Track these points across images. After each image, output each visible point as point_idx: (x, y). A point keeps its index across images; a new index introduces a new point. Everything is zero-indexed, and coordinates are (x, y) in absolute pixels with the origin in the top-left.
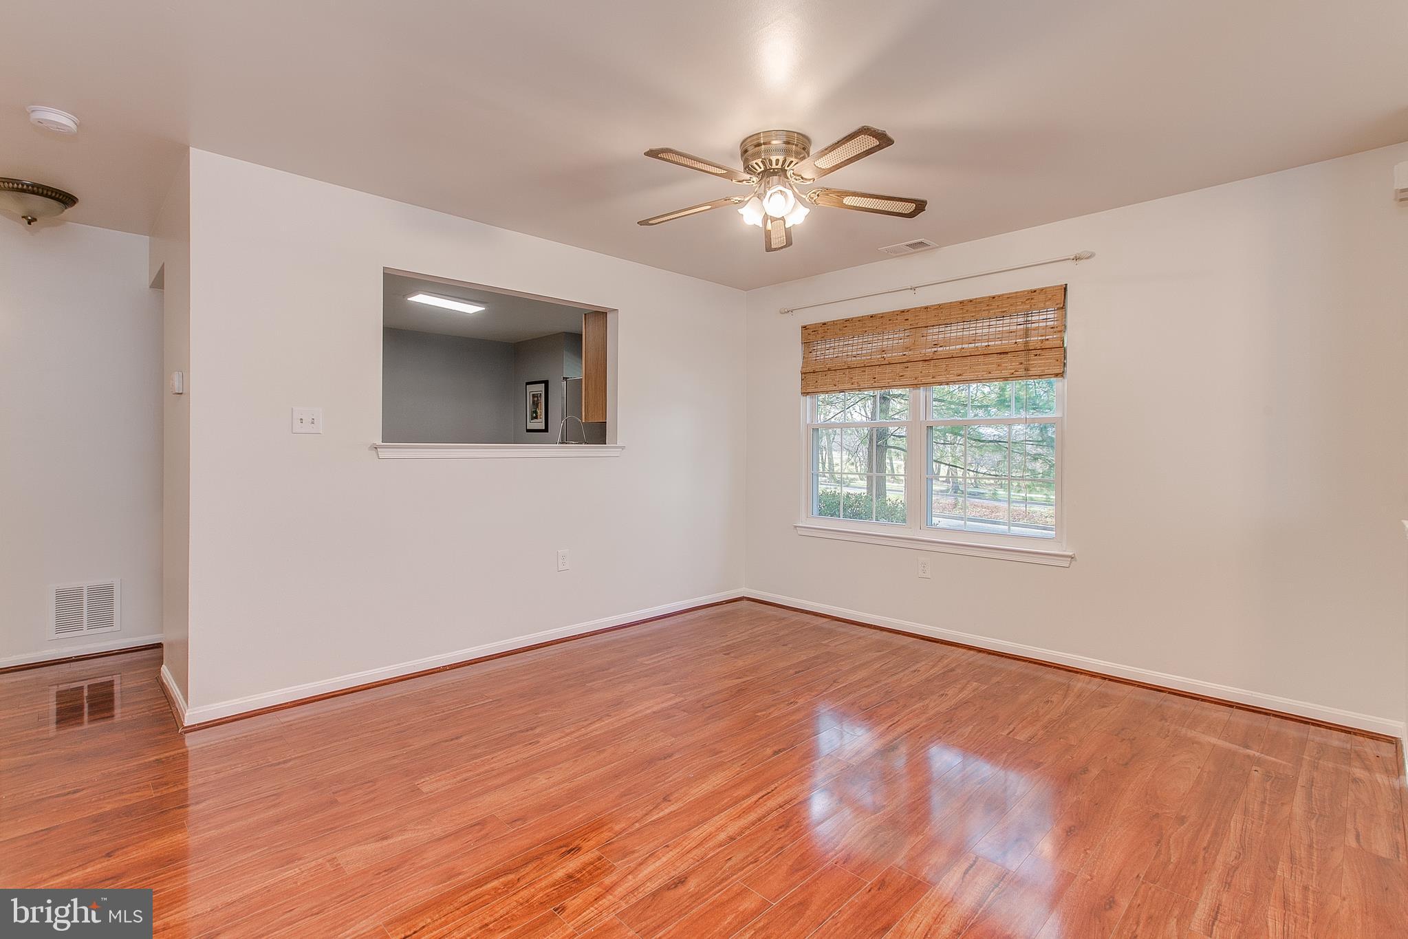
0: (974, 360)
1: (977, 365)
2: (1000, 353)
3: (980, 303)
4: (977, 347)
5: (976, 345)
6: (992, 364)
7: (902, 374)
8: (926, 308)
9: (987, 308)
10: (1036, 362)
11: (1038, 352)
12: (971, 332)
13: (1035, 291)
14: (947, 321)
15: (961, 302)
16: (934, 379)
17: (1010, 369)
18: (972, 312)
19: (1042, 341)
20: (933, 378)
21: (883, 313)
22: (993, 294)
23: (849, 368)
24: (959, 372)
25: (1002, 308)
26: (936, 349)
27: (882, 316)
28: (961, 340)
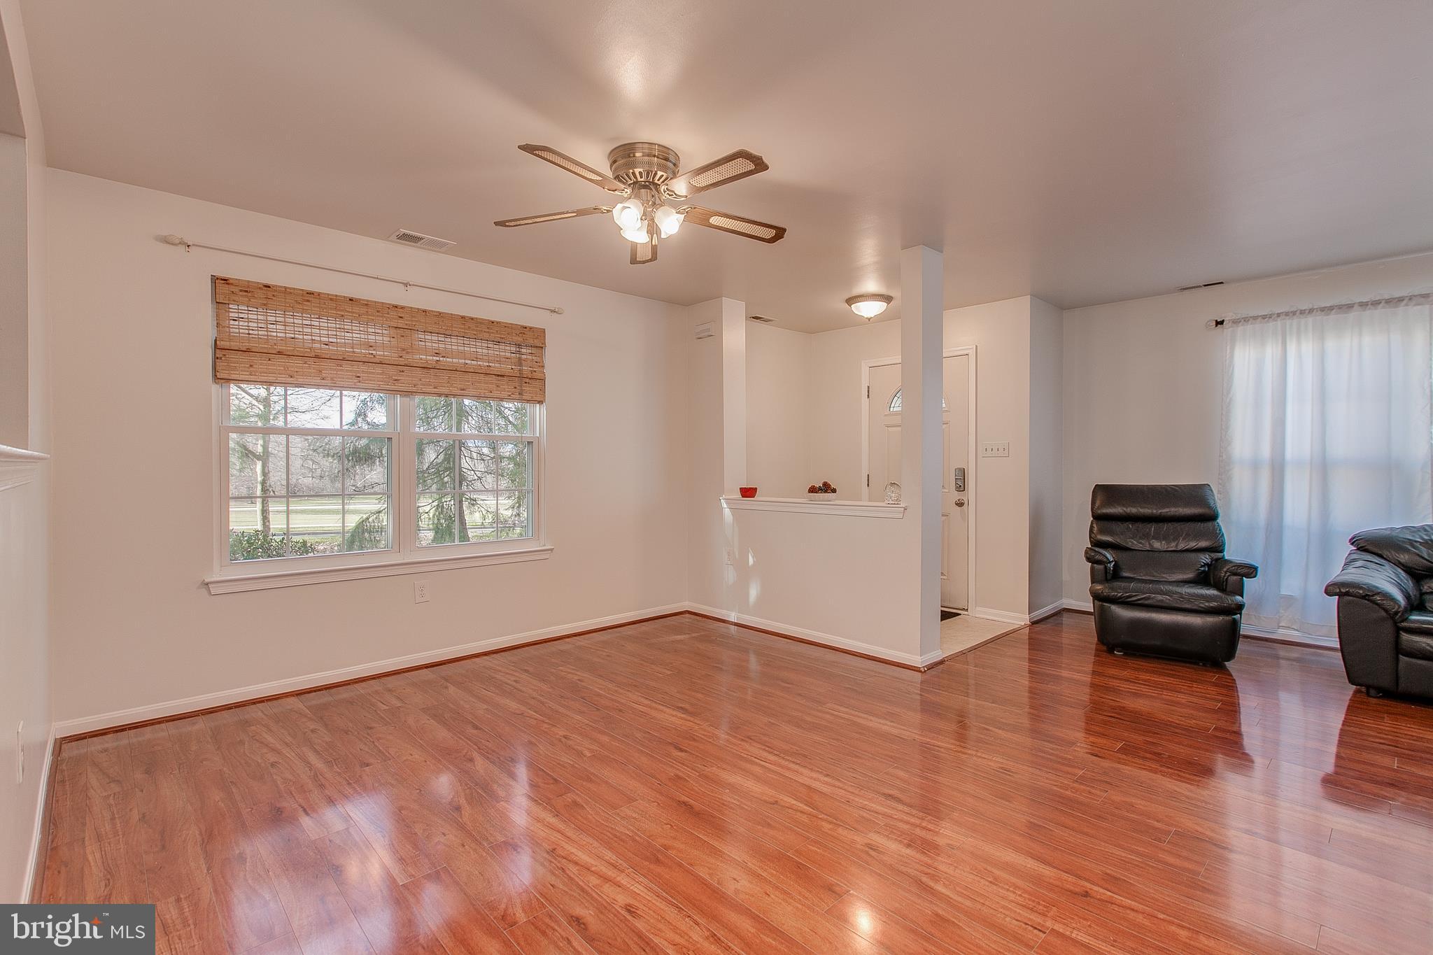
0: (477, 377)
1: (480, 382)
2: (498, 375)
3: (481, 323)
4: (480, 365)
5: (479, 363)
6: (492, 384)
7: (396, 378)
8: (425, 311)
9: (487, 330)
10: (526, 388)
11: (527, 380)
12: (472, 350)
13: (526, 328)
14: (450, 333)
15: (463, 317)
16: (436, 390)
17: (508, 391)
18: (473, 330)
19: (532, 372)
20: (435, 388)
21: (368, 301)
22: (493, 319)
23: (317, 357)
24: (462, 387)
25: (501, 334)
26: (438, 359)
27: (367, 304)
28: (462, 355)
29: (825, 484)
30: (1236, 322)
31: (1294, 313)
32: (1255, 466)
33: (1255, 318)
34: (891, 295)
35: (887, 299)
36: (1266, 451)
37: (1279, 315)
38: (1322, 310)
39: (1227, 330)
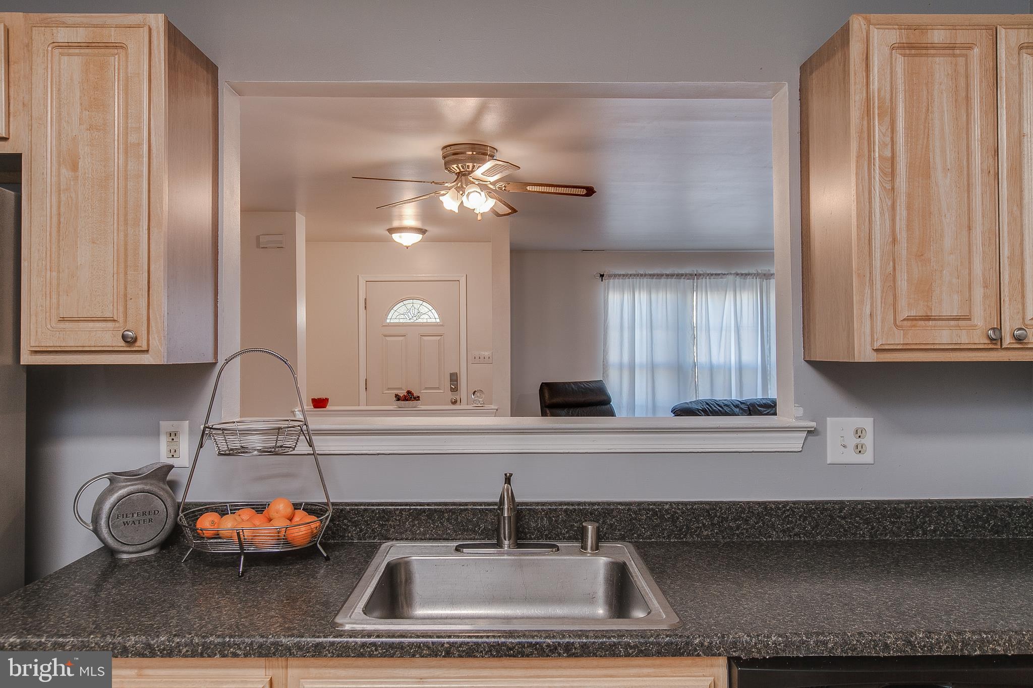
29: (409, 392)
30: (610, 276)
31: (638, 275)
32: (621, 367)
33: (620, 275)
34: (426, 229)
35: (422, 231)
36: (626, 359)
37: (631, 275)
38: (650, 275)
39: (606, 281)
